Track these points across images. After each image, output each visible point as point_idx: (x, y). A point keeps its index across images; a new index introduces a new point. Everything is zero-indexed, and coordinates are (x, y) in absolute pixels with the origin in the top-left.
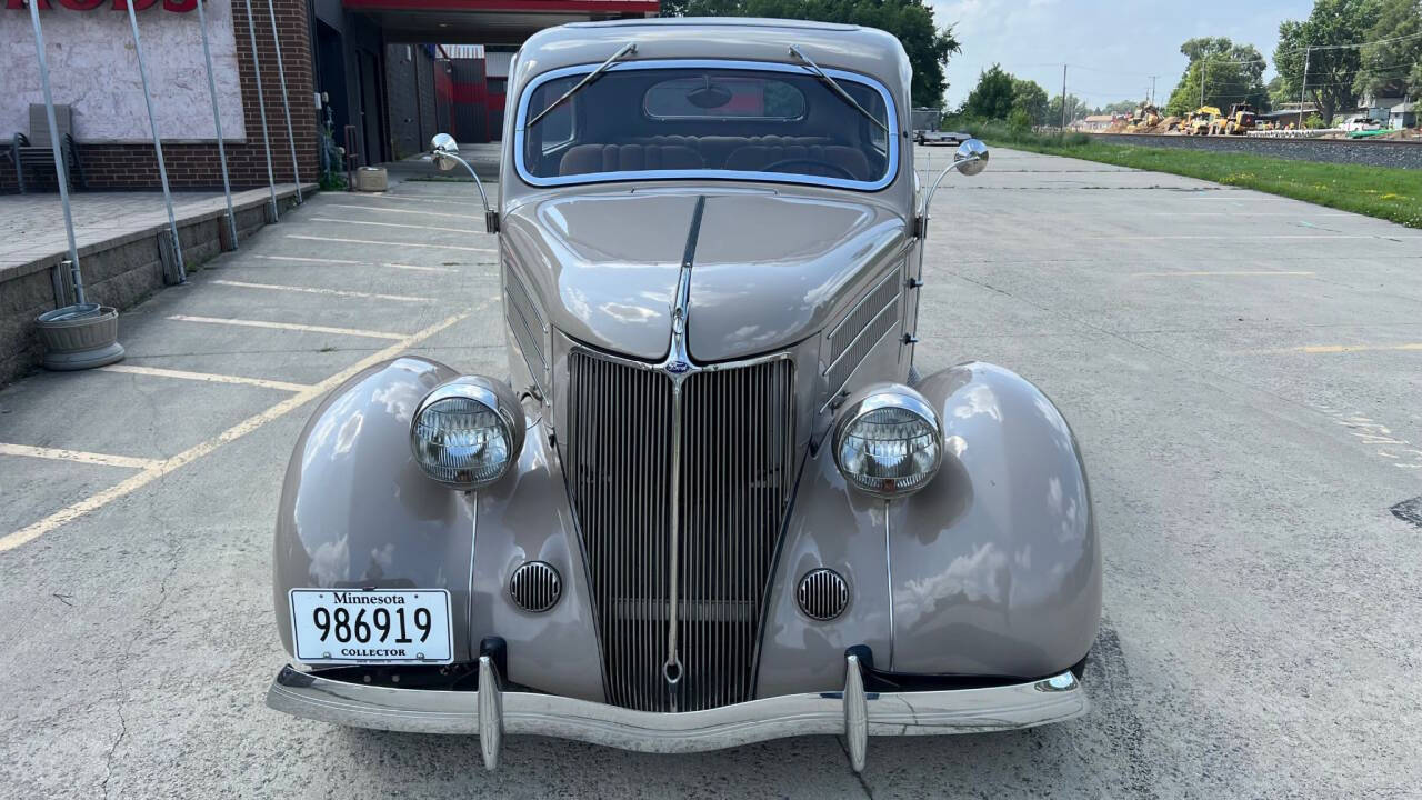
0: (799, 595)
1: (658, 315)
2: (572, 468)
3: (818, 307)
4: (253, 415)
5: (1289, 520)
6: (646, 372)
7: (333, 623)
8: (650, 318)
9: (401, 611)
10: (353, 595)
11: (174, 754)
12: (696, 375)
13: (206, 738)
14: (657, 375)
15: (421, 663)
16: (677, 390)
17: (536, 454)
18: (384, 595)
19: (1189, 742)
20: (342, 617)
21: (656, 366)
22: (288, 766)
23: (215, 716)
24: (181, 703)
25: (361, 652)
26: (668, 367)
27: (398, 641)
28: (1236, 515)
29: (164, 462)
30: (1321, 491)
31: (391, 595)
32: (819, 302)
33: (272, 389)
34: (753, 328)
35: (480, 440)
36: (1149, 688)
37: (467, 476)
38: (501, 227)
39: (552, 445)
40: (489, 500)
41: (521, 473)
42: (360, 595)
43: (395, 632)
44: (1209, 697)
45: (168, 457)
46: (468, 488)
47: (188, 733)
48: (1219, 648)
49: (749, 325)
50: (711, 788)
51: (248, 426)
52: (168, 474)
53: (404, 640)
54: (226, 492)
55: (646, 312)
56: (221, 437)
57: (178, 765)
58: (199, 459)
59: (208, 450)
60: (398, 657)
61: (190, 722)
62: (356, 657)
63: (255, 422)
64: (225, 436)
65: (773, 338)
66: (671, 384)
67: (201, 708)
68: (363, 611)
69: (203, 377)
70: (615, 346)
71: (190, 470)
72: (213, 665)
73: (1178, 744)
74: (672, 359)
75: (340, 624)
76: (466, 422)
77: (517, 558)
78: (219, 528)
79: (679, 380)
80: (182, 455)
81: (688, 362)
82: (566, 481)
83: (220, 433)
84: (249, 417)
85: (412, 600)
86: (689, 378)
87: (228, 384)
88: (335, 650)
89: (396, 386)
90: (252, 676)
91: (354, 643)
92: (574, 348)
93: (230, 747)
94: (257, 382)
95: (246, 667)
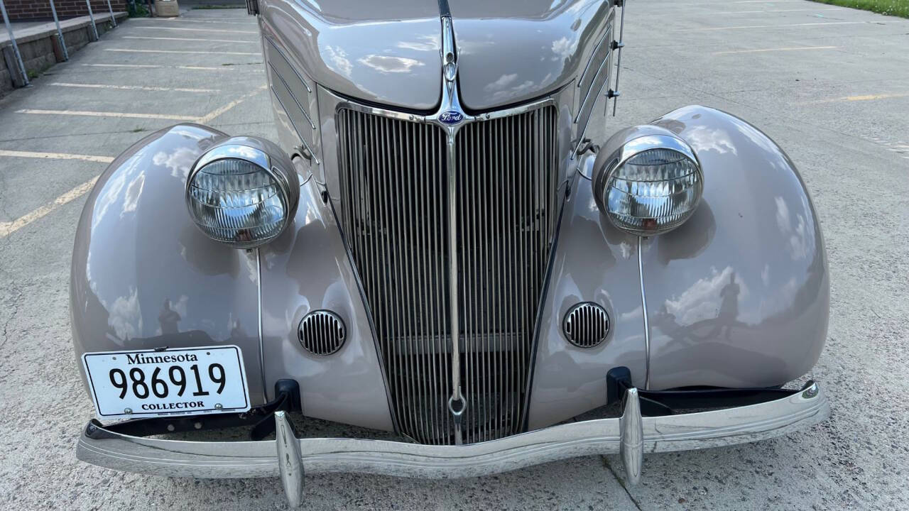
0: (565, 327)
1: (421, 64)
2: (348, 222)
3: (567, 60)
4: (82, 183)
5: (883, 224)
6: (417, 125)
7: (130, 383)
8: (413, 67)
9: (195, 368)
10: (146, 355)
11: (11, 488)
12: (469, 125)
13: (40, 470)
14: (430, 127)
15: (219, 412)
16: (451, 141)
17: (310, 210)
18: (176, 354)
19: (871, 417)
20: (137, 376)
21: (429, 118)
22: (113, 493)
23: (48, 448)
24: (17, 438)
25: (161, 406)
26: (441, 118)
27: (195, 394)
28: (843, 223)
29: (10, 224)
30: (898, 201)
31: (184, 353)
32: (565, 55)
33: (96, 161)
34: (512, 77)
35: (256, 200)
36: (825, 370)
37: (246, 237)
38: (261, 9)
39: (325, 201)
40: (271, 256)
41: (298, 227)
42: (153, 355)
43: (191, 386)
44: (874, 375)
45: (13, 220)
46: (249, 247)
47: (24, 466)
48: (868, 332)
49: (508, 74)
50: (487, 488)
51: (78, 192)
52: (14, 232)
53: (201, 392)
54: (60, 245)
55: (408, 62)
56: (56, 202)
57: (15, 498)
58: (38, 221)
59: (45, 213)
60: (197, 408)
61: (26, 455)
62: (156, 410)
63: (83, 189)
64: (59, 200)
65: (531, 87)
66: (444, 134)
67: (35, 441)
68: (158, 370)
69: (42, 155)
70: (380, 98)
71: (30, 230)
72: (46, 399)
73: (863, 420)
74: (445, 109)
75: (136, 383)
76: (240, 183)
77: (301, 308)
78: (53, 275)
79: (452, 130)
80: (24, 218)
81: (461, 111)
82: (343, 235)
83: (56, 198)
84: (78, 185)
85: (205, 358)
86: (463, 128)
87: (62, 160)
88: (137, 406)
89: (180, 152)
90: (80, 407)
91: (152, 399)
92: (341, 104)
93: (62, 477)
94: (84, 158)
95: (75, 398)
